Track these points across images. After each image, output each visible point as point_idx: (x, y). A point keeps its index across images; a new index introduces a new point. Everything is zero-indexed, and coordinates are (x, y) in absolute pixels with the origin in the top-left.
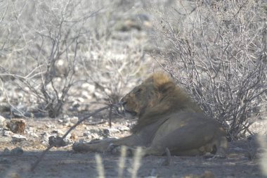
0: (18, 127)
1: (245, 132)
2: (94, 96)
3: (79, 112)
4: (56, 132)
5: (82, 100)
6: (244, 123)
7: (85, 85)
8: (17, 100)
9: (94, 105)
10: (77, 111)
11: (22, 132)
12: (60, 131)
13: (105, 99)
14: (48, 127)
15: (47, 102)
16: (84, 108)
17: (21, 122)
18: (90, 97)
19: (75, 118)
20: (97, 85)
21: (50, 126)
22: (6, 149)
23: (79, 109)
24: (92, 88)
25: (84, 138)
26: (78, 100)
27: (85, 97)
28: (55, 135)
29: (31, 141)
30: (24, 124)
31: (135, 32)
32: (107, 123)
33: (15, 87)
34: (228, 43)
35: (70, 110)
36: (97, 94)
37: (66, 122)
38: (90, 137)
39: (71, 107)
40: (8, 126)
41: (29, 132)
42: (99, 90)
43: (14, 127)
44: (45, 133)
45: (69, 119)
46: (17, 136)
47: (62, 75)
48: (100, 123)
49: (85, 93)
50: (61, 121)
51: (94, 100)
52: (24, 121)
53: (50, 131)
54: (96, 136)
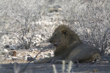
0: (14, 54)
1: (107, 52)
2: (41, 39)
3: (37, 47)
5: (37, 41)
7: (37, 35)
8: (10, 42)
9: (42, 43)
10: (36, 46)
11: (15, 56)
12: (31, 55)
13: (46, 41)
14: (25, 53)
15: (24, 43)
16: (38, 45)
17: (15, 52)
18: (40, 40)
19: (36, 49)
20: (42, 35)
21: (26, 53)
22: (11, 63)
23: (37, 45)
24: (40, 36)
25: (41, 57)
26: (35, 42)
27: (38, 40)
28: (29, 56)
29: (20, 59)
30: (16, 52)
32: (49, 51)
33: (9, 37)
34: (99, 17)
35: (33, 46)
36: (43, 39)
37: (32, 51)
38: (43, 56)
39: (33, 45)
40: (9, 53)
41: (18, 56)
42: (43, 37)
43: (12, 54)
44: (25, 56)
45: (33, 50)
46: (14, 57)
48: (47, 51)
49: (37, 39)
50: (31, 50)
51: (42, 41)
52: (16, 51)
53: (27, 55)
54: (46, 56)
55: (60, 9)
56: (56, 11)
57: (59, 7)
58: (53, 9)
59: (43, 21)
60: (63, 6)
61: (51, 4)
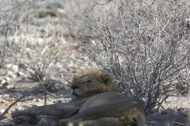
1: (158, 107)
2: (18, 75)
3: (8, 90)
5: (8, 79)
6: (158, 100)
7: (9, 66)
10: (6, 88)
13: (29, 78)
16: (12, 86)
18: (15, 76)
19: (6, 95)
20: (21, 66)
23: (9, 87)
24: (16, 68)
26: (6, 80)
27: (10, 76)
31: (49, 18)
32: (35, 100)
34: (144, 31)
36: (21, 73)
39: (1, 85)
42: (22, 70)
48: (29, 100)
49: (10, 73)
51: (20, 79)
55: (61, 11)
56: (53, 15)
57: (60, 6)
58: (45, 10)
59: (23, 36)
60: (67, 6)
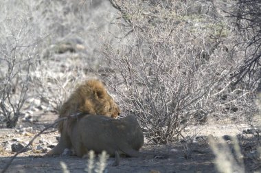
2: (40, 108)
4: (15, 140)
5: (31, 112)
6: (177, 128)
7: (31, 100)
9: (42, 117)
10: (29, 121)
12: (19, 139)
13: (52, 111)
15: (5, 115)
16: (35, 119)
18: (37, 110)
19: (30, 127)
20: (43, 100)
21: (9, 135)
23: (31, 120)
24: (38, 102)
25: (40, 144)
26: (29, 113)
27: (33, 110)
28: (15, 142)
31: (68, 53)
35: (23, 121)
36: (43, 107)
37: (22, 132)
38: (45, 143)
39: (24, 119)
42: (44, 103)
44: (7, 142)
45: (24, 129)
47: (11, 92)
48: (52, 132)
50: (18, 131)
51: (42, 112)
53: (10, 139)
54: (51, 143)
56: (72, 51)
57: (79, 42)
58: (65, 46)
59: (44, 71)
60: (86, 41)
61: (62, 36)
